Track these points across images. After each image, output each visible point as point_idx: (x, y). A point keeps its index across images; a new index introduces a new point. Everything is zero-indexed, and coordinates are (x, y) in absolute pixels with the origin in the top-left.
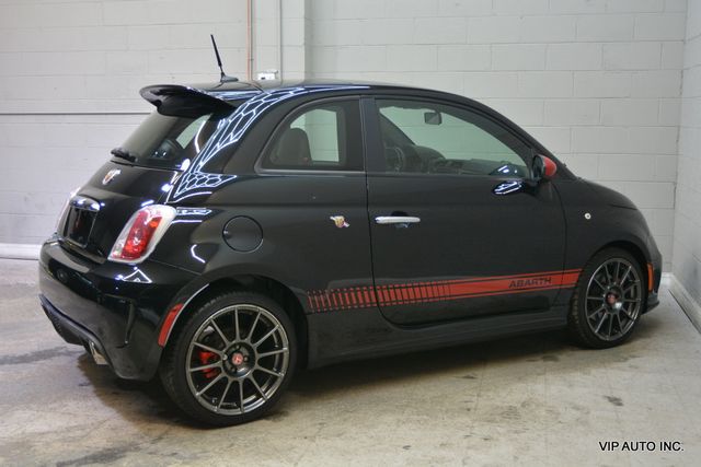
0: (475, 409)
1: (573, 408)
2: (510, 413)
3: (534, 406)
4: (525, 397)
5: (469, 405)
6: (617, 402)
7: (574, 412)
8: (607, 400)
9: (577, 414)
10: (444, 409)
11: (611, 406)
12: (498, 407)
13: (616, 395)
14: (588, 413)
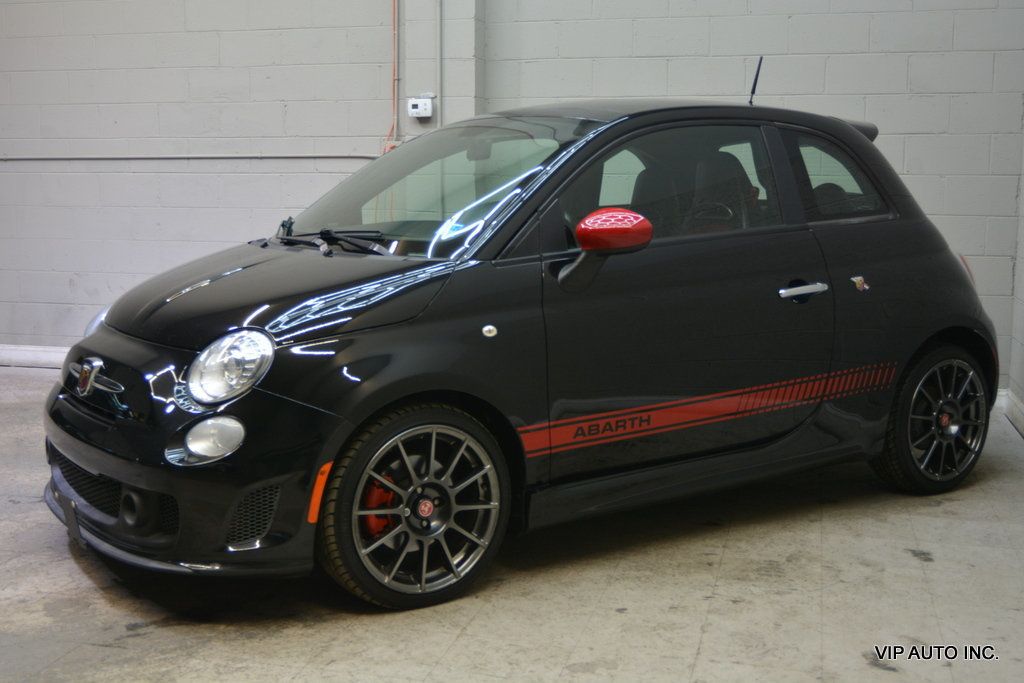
0: (720, 564)
1: (861, 564)
2: (772, 569)
3: (803, 561)
4: (792, 549)
5: (712, 558)
6: (925, 556)
7: (862, 568)
8: (910, 554)
9: (867, 571)
10: (674, 562)
11: (915, 562)
12: (752, 562)
13: (924, 547)
14: (883, 570)
